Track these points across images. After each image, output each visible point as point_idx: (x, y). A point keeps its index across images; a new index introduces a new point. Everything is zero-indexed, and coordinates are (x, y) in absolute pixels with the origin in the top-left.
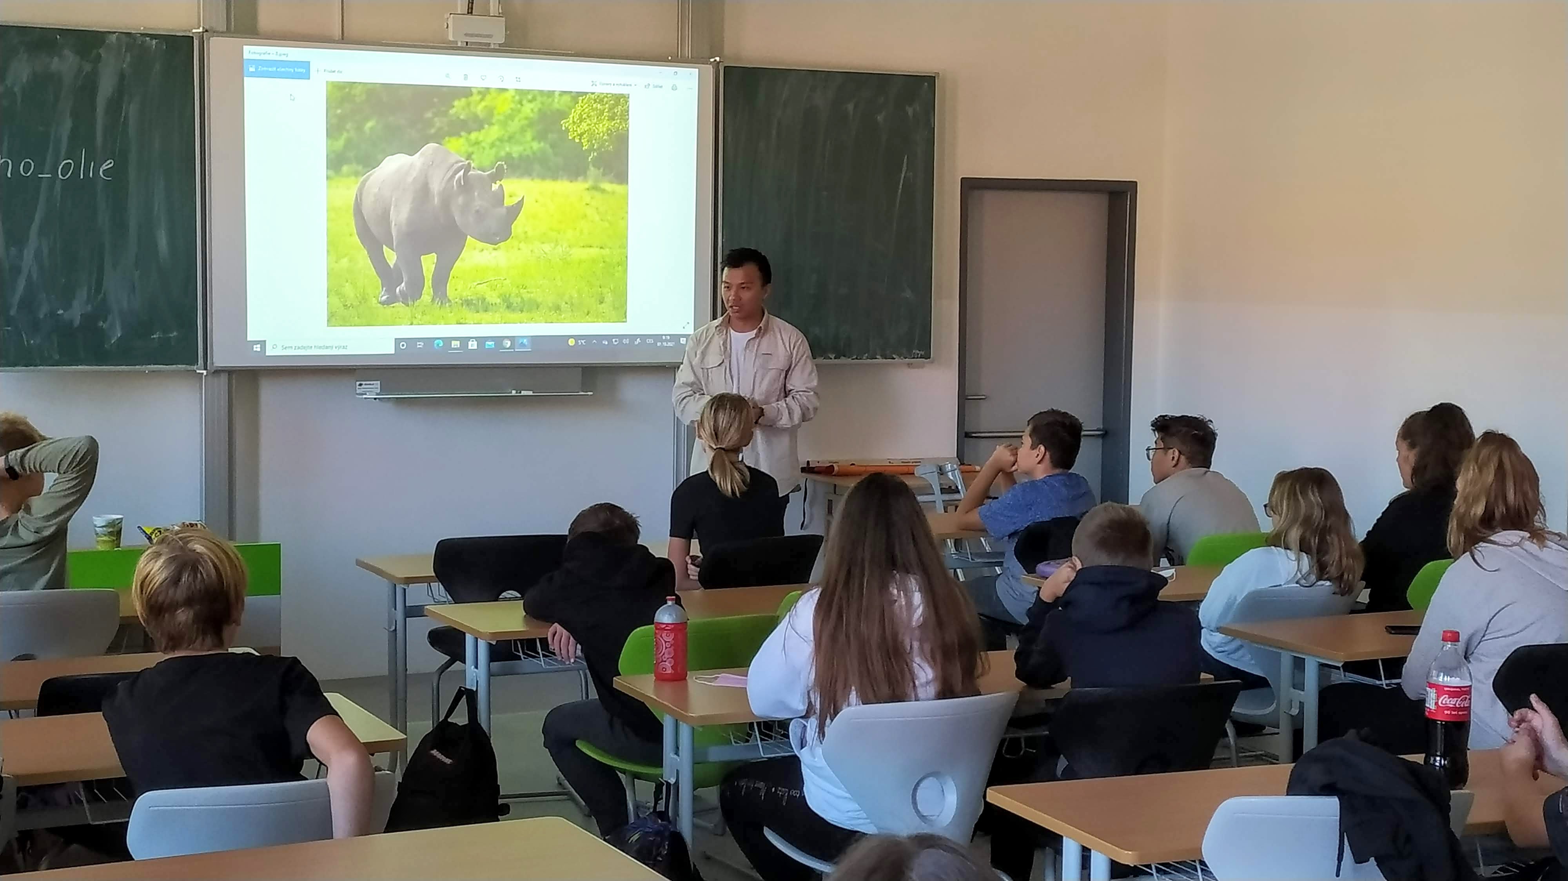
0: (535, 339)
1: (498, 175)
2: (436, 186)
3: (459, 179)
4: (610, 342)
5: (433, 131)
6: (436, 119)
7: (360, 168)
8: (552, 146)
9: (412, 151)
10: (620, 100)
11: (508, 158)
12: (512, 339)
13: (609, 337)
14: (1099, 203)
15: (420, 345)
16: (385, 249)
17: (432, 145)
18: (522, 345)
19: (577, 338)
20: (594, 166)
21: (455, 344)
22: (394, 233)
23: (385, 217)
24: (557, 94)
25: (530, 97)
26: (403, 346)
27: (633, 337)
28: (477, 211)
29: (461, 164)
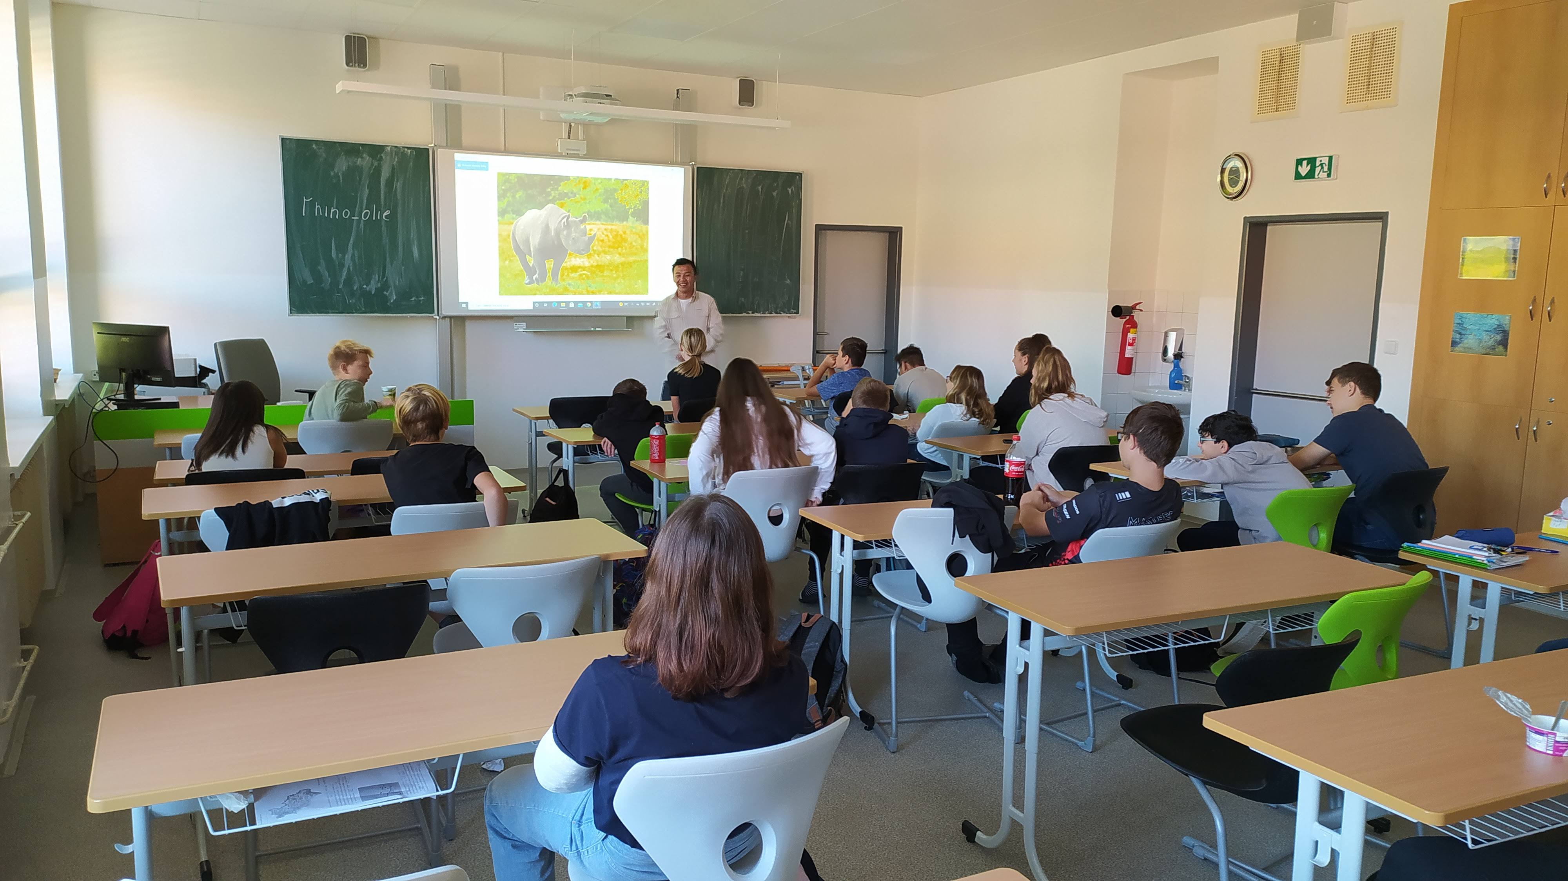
0: (602, 302)
1: (583, 221)
2: (553, 227)
3: (564, 223)
4: (640, 304)
5: (551, 198)
6: (552, 192)
8: (610, 206)
9: (541, 206)
10: (645, 184)
11: (589, 212)
12: (591, 302)
13: (640, 302)
14: (884, 237)
15: (546, 305)
16: (528, 257)
17: (550, 205)
18: (597, 306)
19: (623, 302)
20: (632, 216)
21: (563, 305)
22: (532, 249)
23: (527, 241)
24: (613, 180)
25: (599, 181)
26: (537, 305)
28: (573, 238)
29: (564, 215)
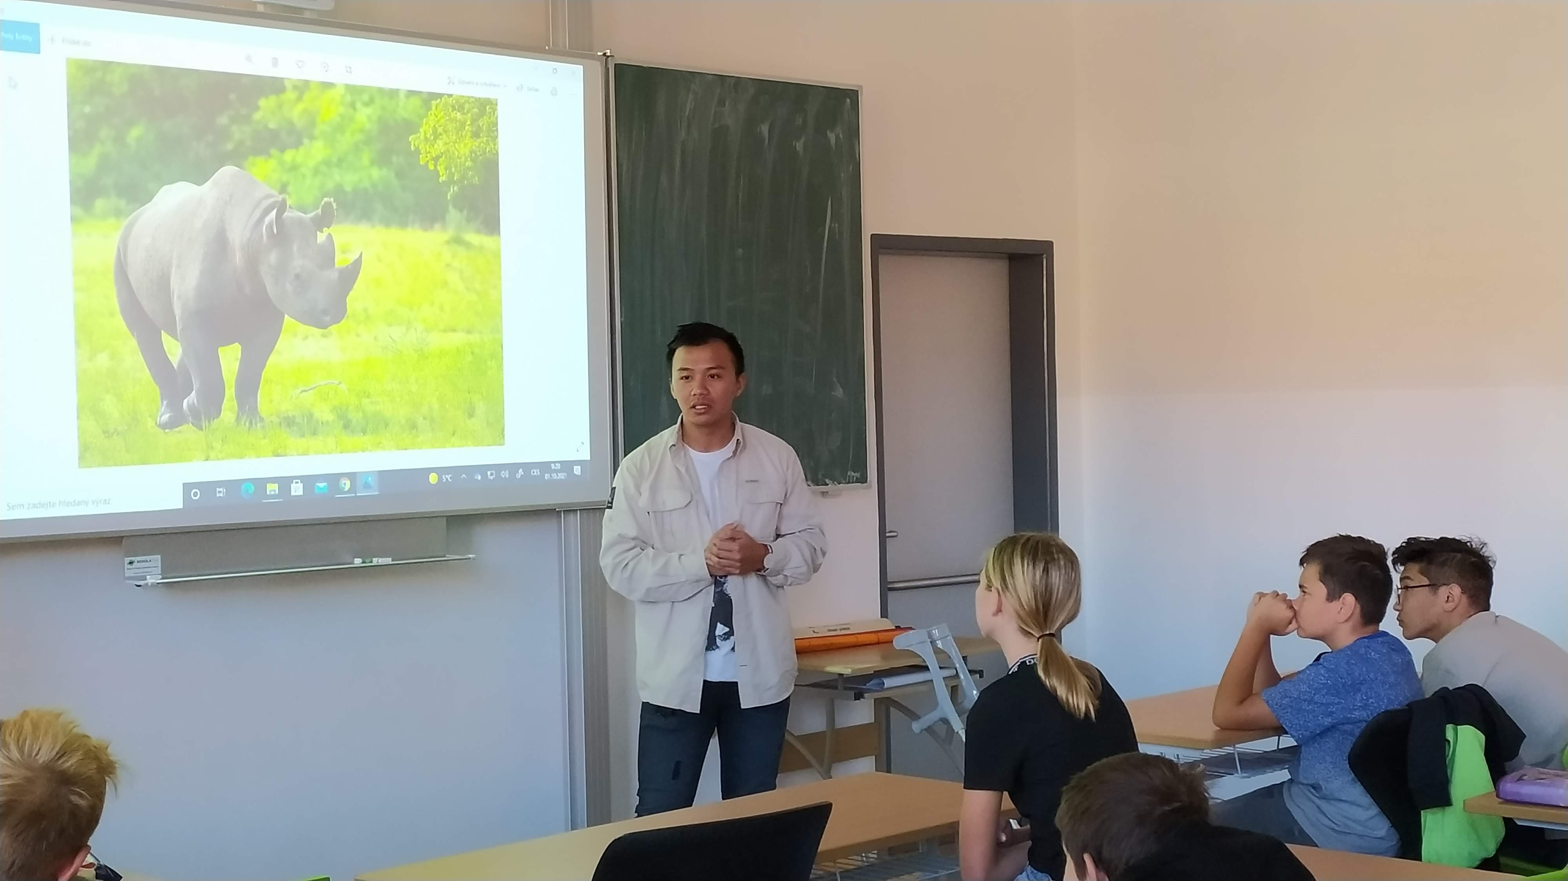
0: (383, 475)
1: (324, 220)
2: (238, 235)
3: (270, 226)
4: (484, 476)
5: (230, 146)
6: (234, 128)
7: (122, 203)
8: (399, 175)
9: (200, 176)
10: (486, 107)
11: (339, 191)
12: (352, 476)
13: (483, 469)
15: (221, 492)
16: (165, 338)
17: (228, 171)
18: (367, 486)
19: (440, 471)
20: (455, 207)
22: (178, 311)
23: (163, 285)
24: (402, 95)
25: (366, 98)
26: (196, 495)
27: (513, 467)
28: (297, 277)
29: (272, 200)
